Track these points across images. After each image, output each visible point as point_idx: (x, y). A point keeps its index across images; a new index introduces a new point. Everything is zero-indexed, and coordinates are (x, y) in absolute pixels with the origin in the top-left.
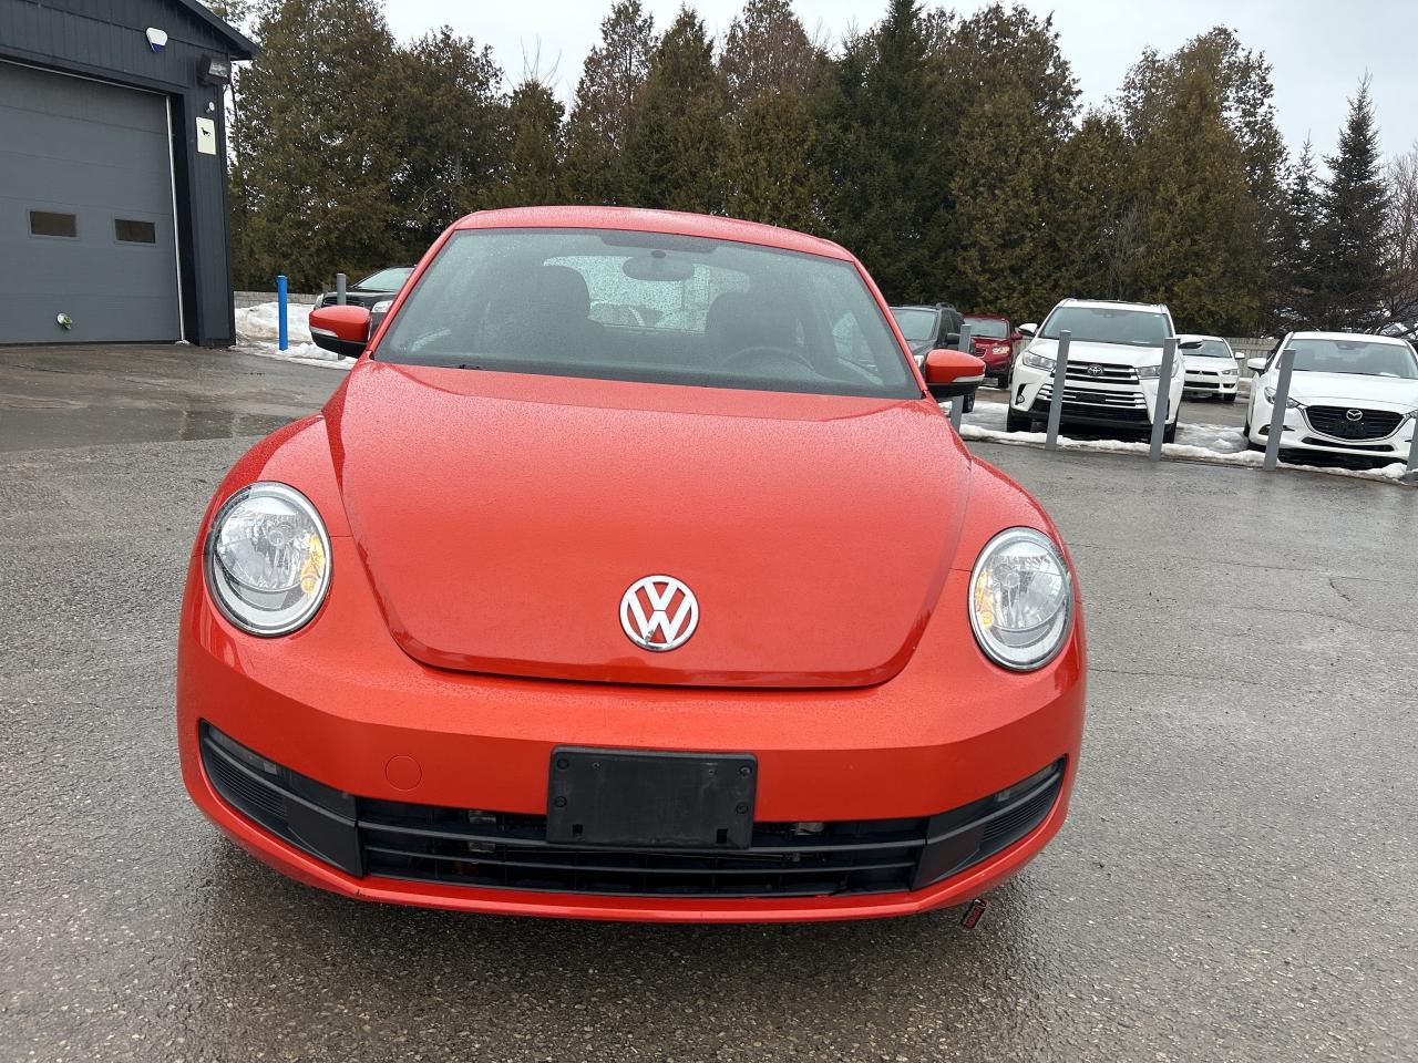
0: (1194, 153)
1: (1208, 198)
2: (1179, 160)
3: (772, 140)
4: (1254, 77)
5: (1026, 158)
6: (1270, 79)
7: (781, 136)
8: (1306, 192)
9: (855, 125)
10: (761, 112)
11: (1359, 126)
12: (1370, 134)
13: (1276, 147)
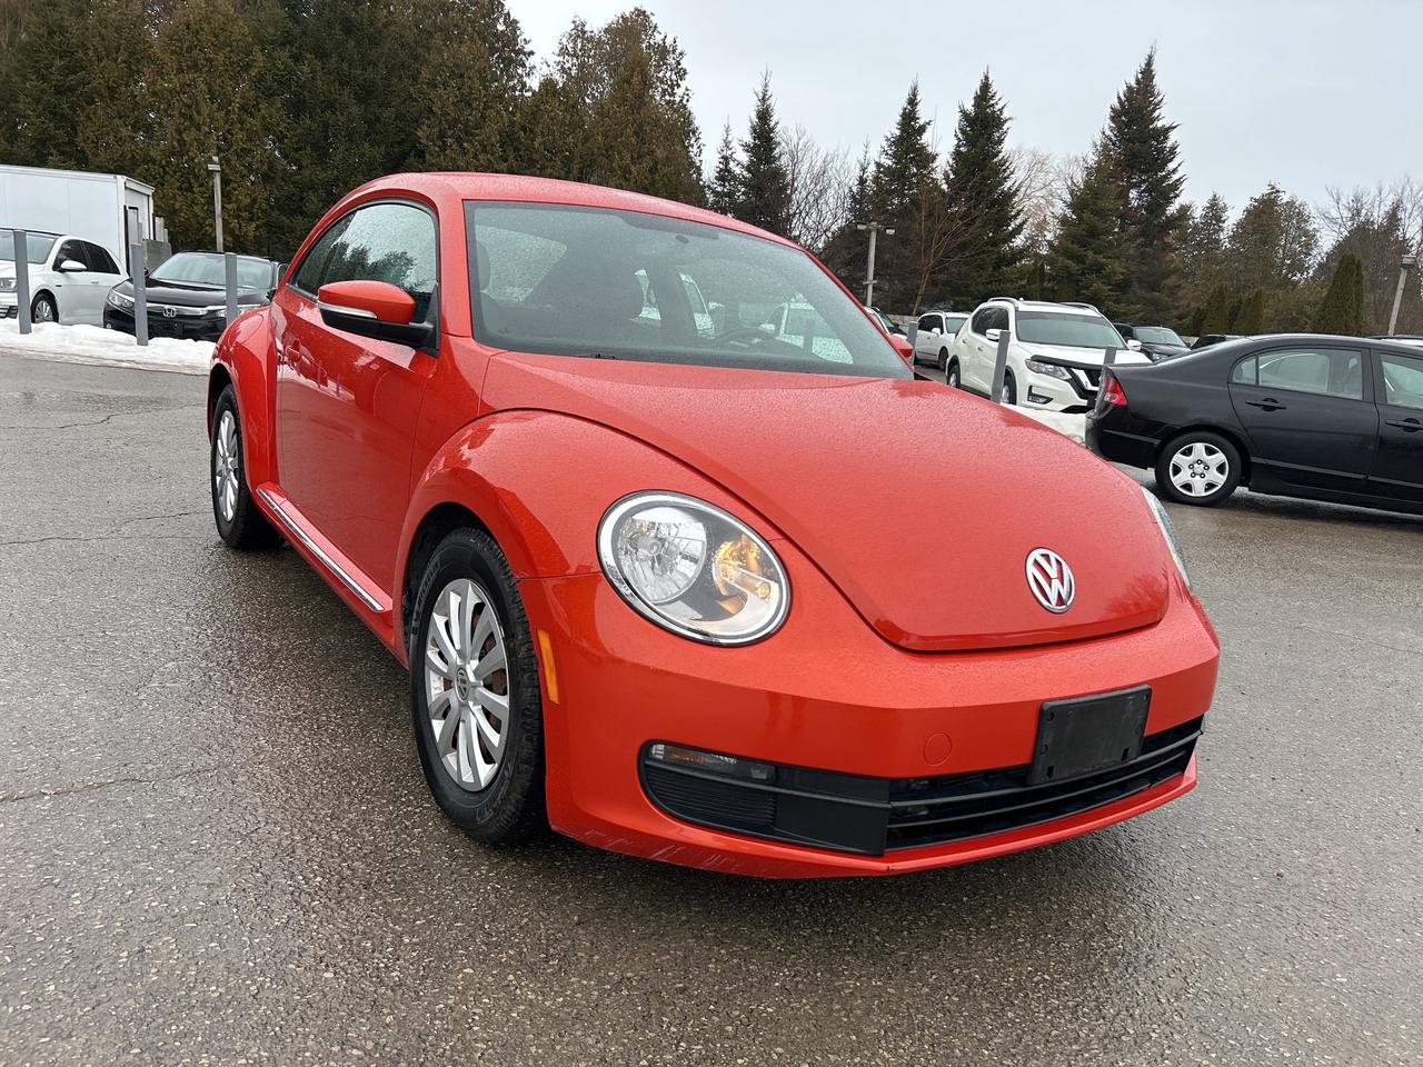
0: (640, 126)
1: (656, 169)
2: (629, 131)
3: (210, 61)
4: (671, 60)
5: (491, 113)
6: (684, 64)
7: (221, 57)
8: (729, 171)
9: (309, 56)
10: (193, 26)
11: (764, 115)
12: (772, 124)
13: (689, 126)
